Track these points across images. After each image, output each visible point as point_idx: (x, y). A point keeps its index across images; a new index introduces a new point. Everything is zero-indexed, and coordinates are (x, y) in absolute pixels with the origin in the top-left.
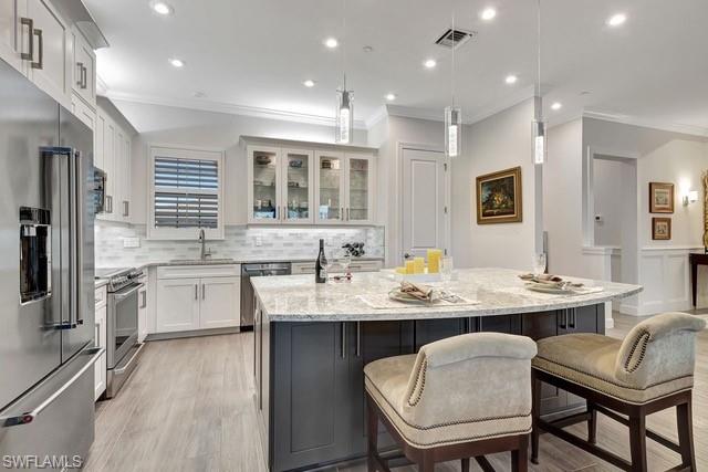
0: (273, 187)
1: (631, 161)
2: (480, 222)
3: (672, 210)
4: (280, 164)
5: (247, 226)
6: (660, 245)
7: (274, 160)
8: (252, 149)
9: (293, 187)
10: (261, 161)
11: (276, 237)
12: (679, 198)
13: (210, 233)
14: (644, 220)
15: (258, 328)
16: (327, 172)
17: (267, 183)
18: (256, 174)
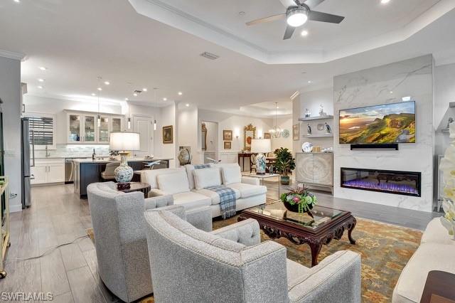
0: (78, 129)
1: (217, 123)
2: (164, 143)
3: (231, 139)
4: (81, 120)
5: (67, 144)
6: (227, 151)
7: (79, 118)
8: (69, 114)
9: (87, 129)
10: (73, 118)
11: (80, 148)
12: (234, 136)
13: (50, 147)
14: (221, 142)
15: (75, 183)
16: (103, 123)
17: (76, 127)
18: (71, 123)
